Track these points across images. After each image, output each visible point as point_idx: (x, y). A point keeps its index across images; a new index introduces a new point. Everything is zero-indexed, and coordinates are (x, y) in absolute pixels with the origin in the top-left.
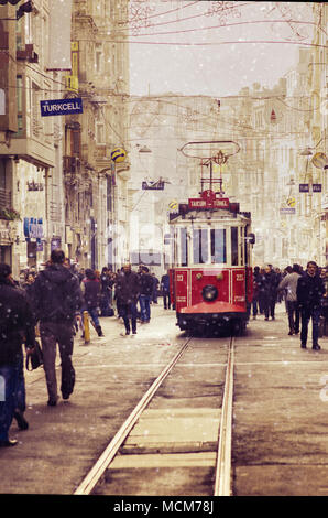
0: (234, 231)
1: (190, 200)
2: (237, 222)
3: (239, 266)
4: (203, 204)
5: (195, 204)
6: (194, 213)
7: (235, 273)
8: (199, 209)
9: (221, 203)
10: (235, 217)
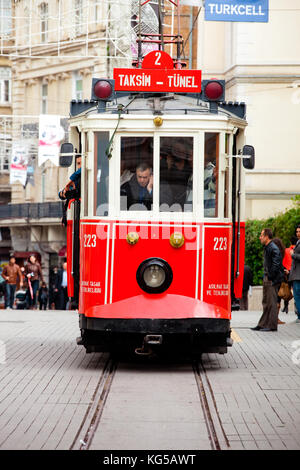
0: (211, 140)
1: (117, 72)
2: (219, 122)
3: (220, 219)
4: (146, 81)
5: (128, 81)
6: (124, 101)
7: (211, 233)
8: (135, 93)
9: (183, 82)
10: (213, 111)
